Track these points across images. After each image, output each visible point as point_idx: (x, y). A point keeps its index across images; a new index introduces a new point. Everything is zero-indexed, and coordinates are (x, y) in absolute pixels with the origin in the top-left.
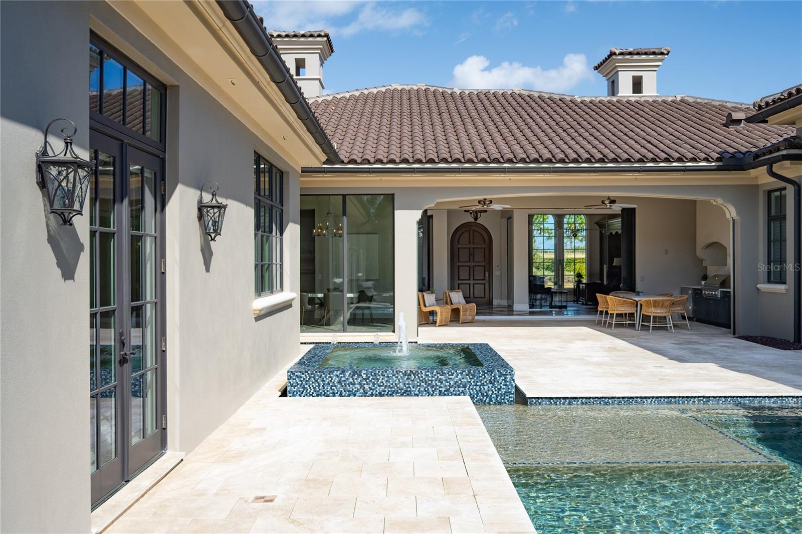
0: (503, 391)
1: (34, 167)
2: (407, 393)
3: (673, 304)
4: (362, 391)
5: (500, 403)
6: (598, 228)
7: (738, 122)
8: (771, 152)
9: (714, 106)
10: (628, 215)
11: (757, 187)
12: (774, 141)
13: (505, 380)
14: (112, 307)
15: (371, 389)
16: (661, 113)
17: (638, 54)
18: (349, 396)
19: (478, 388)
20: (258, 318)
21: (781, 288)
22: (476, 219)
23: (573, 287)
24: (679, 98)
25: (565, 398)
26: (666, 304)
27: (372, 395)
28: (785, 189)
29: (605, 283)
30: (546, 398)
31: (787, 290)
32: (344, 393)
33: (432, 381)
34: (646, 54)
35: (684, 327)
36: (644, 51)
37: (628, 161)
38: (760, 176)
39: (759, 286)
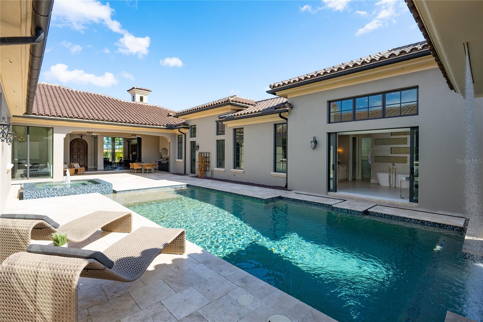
0: (109, 190)
2: (75, 194)
3: (154, 165)
4: (57, 195)
5: (108, 194)
6: (127, 142)
7: (171, 116)
8: (179, 126)
9: (164, 110)
10: (139, 140)
11: (176, 134)
12: (180, 123)
13: (110, 187)
15: (61, 194)
16: (150, 110)
17: (142, 89)
18: (52, 197)
19: (101, 190)
21: (181, 160)
22: (82, 137)
23: (119, 161)
24: (154, 106)
25: (128, 190)
26: (151, 165)
27: (61, 196)
28: (182, 135)
29: (131, 160)
30: (122, 191)
31: (183, 161)
32: (49, 196)
33: (84, 189)
34: (144, 90)
35: (156, 172)
36: (144, 89)
37: (141, 124)
38: (176, 131)
39: (176, 160)
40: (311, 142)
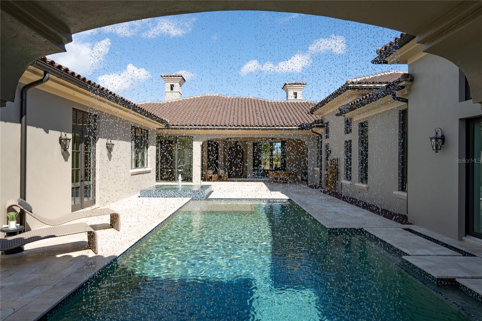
1: (59, 140)
2: (175, 197)
3: (290, 174)
4: (161, 196)
5: (201, 200)
13: (203, 193)
14: (79, 168)
17: (295, 84)
19: (195, 196)
20: (132, 175)
21: (318, 169)
25: (220, 199)
27: (164, 197)
30: (214, 199)
32: (156, 196)
33: (182, 194)
34: (298, 84)
39: (315, 168)
40: (431, 139)
